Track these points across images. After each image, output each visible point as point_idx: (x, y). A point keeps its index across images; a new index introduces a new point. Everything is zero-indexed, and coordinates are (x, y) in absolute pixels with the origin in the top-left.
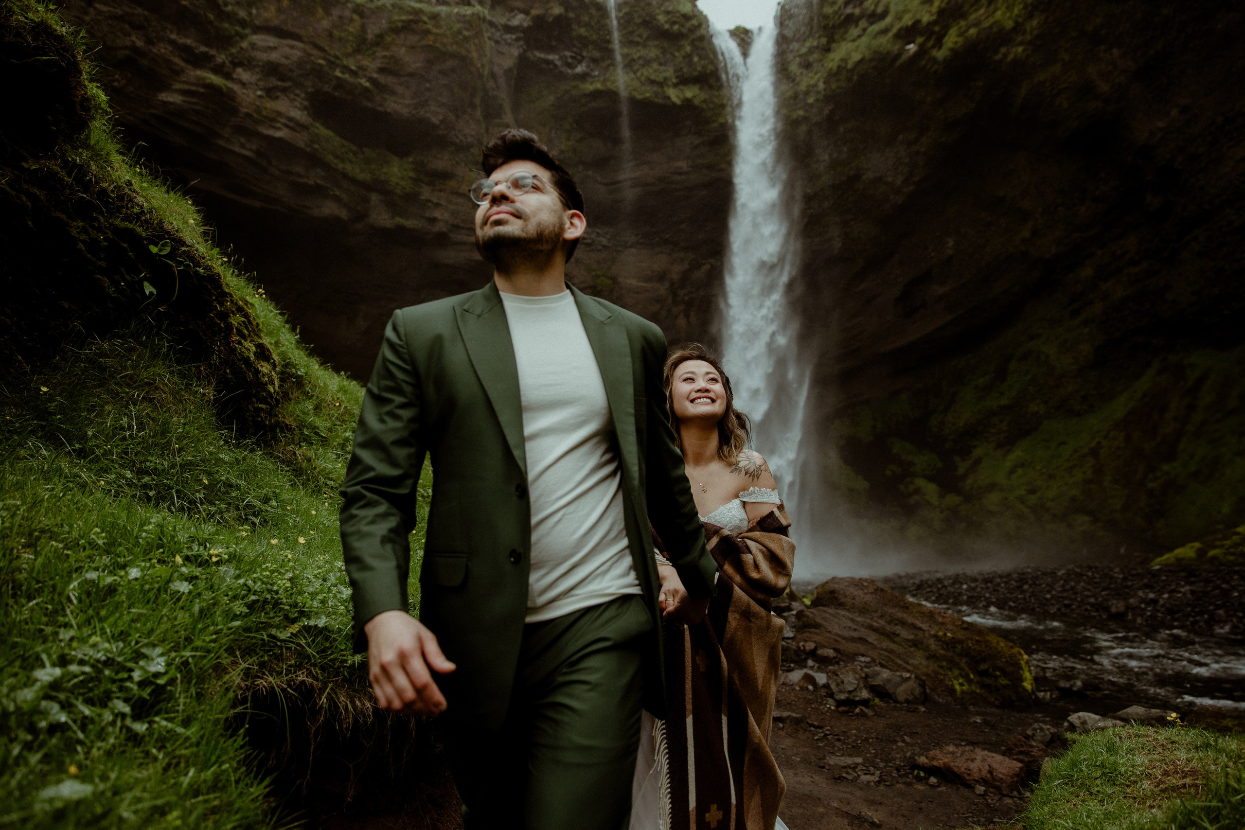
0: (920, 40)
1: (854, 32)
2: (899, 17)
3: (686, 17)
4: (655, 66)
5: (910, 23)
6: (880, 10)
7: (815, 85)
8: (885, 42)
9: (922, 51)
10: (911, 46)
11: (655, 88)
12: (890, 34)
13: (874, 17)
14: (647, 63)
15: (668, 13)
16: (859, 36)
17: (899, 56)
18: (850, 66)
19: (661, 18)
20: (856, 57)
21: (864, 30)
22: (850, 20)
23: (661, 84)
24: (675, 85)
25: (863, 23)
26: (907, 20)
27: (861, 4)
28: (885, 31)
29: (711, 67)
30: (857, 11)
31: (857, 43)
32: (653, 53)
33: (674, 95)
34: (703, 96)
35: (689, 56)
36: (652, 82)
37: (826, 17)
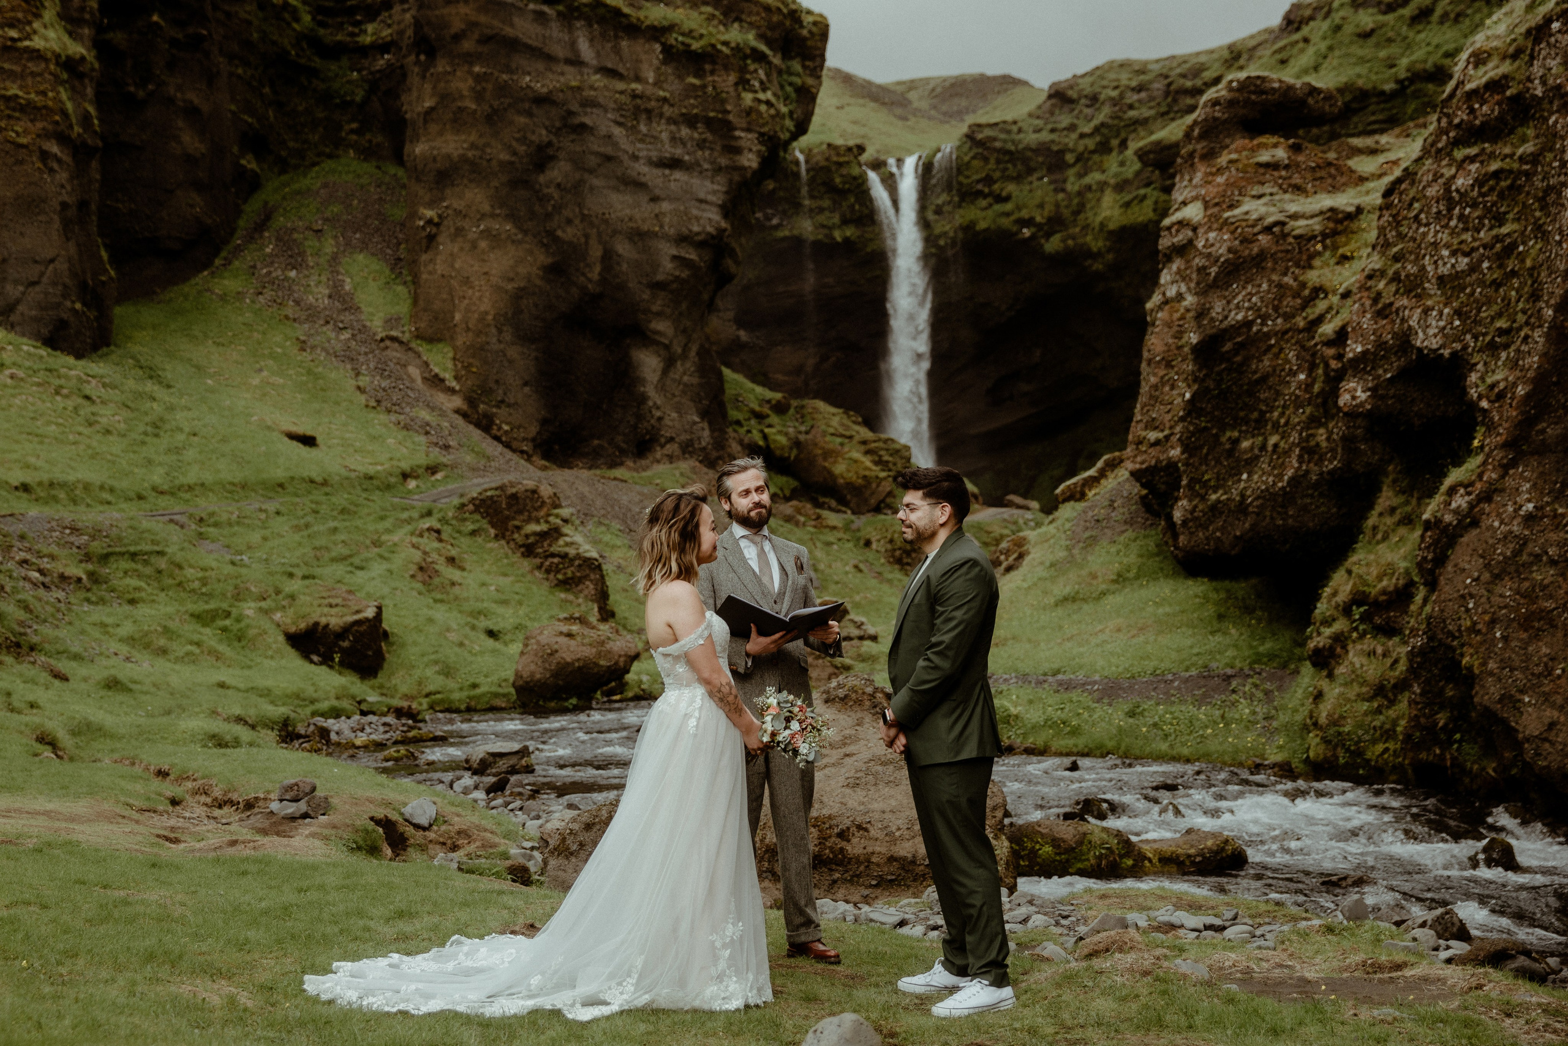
0: (1033, 230)
1: (984, 203)
2: (1019, 208)
3: (855, 178)
4: (827, 213)
5: (1027, 217)
6: (1004, 194)
7: (945, 233)
8: (1006, 222)
9: (1033, 237)
10: (1025, 230)
11: (826, 231)
12: (1012, 218)
13: (1001, 199)
14: (821, 210)
15: (842, 176)
16: (986, 209)
17: (1016, 234)
18: (978, 228)
19: (838, 180)
20: (982, 225)
21: (991, 205)
22: (980, 194)
23: (830, 228)
24: (839, 227)
25: (990, 200)
26: (1025, 214)
27: (990, 186)
28: (1007, 214)
29: (866, 211)
30: (986, 190)
31: (984, 213)
32: (826, 203)
33: (838, 235)
34: (858, 233)
35: (853, 206)
36: (823, 226)
37: (960, 184)
